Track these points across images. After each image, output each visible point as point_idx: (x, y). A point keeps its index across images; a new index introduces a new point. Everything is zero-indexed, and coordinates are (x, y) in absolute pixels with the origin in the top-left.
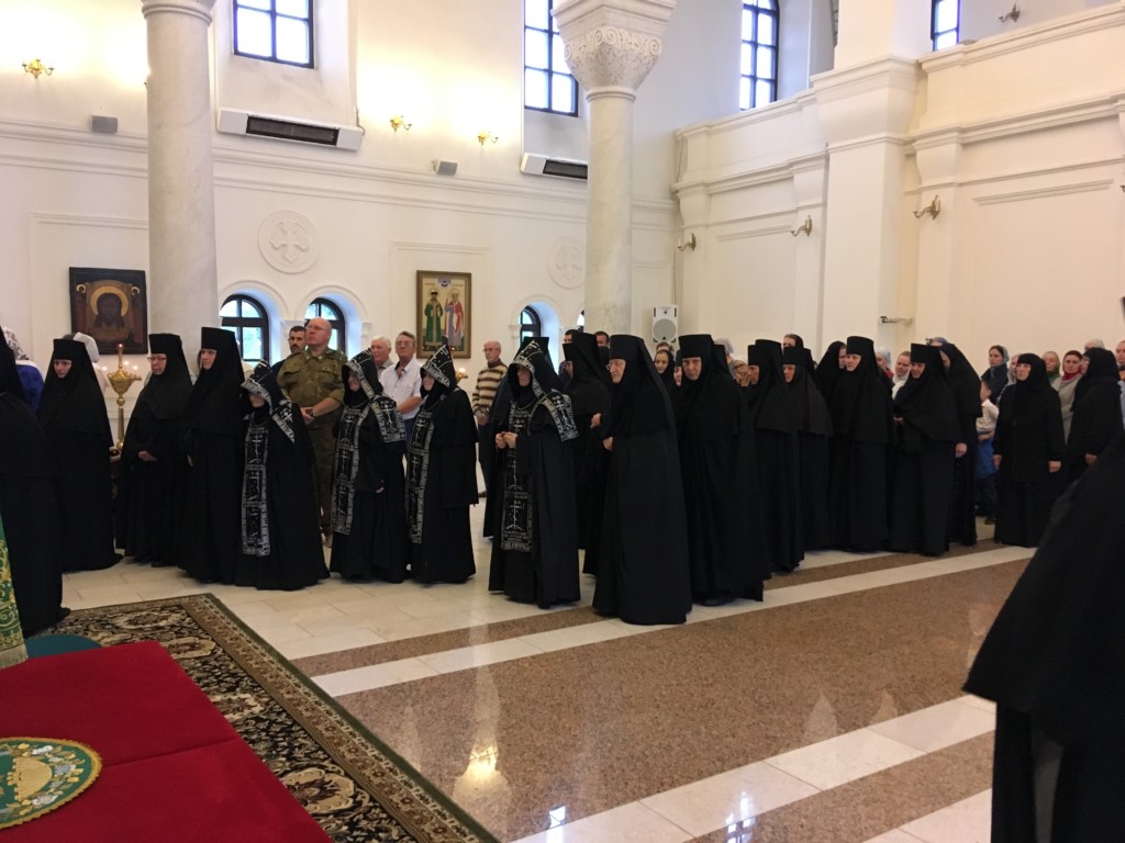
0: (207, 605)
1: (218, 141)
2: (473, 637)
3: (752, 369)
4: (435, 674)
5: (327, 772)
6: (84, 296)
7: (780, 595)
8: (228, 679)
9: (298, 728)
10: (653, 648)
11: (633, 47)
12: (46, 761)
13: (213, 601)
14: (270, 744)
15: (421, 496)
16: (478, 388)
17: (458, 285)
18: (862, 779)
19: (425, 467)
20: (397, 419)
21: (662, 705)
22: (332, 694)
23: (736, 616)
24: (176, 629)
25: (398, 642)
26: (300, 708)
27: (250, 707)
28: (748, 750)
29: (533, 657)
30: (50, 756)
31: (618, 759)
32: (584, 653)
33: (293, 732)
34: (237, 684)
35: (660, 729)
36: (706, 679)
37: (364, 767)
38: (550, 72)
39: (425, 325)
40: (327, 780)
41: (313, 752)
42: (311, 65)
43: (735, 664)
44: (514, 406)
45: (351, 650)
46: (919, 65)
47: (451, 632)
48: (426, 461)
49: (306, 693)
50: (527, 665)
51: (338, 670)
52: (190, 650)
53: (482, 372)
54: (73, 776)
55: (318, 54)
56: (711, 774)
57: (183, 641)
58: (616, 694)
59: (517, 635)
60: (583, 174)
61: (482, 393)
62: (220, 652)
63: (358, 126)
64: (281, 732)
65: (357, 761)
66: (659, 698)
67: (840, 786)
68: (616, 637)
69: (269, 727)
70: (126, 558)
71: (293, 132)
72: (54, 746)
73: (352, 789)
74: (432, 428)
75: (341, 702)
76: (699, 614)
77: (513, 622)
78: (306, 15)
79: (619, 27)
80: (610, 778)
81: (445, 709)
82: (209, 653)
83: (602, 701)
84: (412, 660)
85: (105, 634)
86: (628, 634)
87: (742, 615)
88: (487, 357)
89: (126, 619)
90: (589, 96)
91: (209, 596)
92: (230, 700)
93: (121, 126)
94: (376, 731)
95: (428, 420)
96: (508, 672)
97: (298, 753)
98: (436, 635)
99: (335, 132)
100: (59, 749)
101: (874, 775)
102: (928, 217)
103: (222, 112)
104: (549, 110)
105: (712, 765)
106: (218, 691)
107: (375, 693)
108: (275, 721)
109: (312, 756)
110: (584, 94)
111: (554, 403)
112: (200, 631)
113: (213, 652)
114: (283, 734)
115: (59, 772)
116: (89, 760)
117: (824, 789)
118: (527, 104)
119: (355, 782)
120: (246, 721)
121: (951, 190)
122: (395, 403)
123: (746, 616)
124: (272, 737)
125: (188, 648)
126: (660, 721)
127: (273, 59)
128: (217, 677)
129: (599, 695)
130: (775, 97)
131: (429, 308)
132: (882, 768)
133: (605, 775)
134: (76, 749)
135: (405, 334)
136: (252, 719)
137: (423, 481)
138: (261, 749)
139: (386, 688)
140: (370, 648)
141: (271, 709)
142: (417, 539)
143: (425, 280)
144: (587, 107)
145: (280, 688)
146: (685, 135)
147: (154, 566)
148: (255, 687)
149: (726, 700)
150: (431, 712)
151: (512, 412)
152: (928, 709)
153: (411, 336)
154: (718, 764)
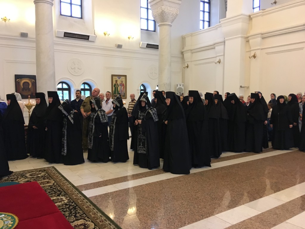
0: (52, 170)
1: (55, 39)
2: (128, 178)
3: (206, 101)
4: (118, 190)
5: (86, 221)
6: (19, 82)
7: (216, 165)
8: (58, 192)
9: (78, 207)
10: (180, 181)
11: (171, 11)
12: (2, 219)
13: (54, 169)
14: (70, 212)
15: (113, 137)
16: (129, 107)
17: (123, 78)
18: (244, 221)
19: (114, 129)
20: (106, 116)
21: (184, 199)
22: (88, 197)
23: (204, 171)
24: (43, 177)
25: (107, 180)
26: (78, 201)
27: (64, 201)
28: (210, 212)
29: (146, 184)
30: (3, 218)
31: (172, 216)
32: (161, 183)
33: (76, 208)
34: (60, 194)
35: (184, 206)
36: (196, 190)
37: (97, 219)
38: (148, 19)
39: (114, 90)
40: (86, 223)
41: (82, 215)
42: (81, 18)
43: (204, 186)
44: (140, 112)
45: (93, 183)
46: (250, 16)
47: (122, 177)
48: (114, 127)
49: (80, 196)
50: (144, 187)
51: (90, 189)
52: (47, 183)
53: (130, 103)
54: (10, 224)
55: (83, 15)
56: (199, 220)
57: (45, 181)
58: (170, 195)
59: (141, 178)
60: (157, 47)
61: (130, 108)
62: (55, 184)
63: (95, 35)
64: (73, 208)
65: (95, 217)
66: (183, 196)
67: (237, 223)
68: (170, 178)
69: (69, 207)
70: (30, 156)
71: (77, 36)
72: (5, 215)
73: (93, 226)
74: (116, 118)
75: (90, 199)
76: (193, 171)
77: (140, 174)
78: (80, 4)
79: (167, 6)
80: (170, 222)
81: (121, 201)
82: (53, 184)
83: (166, 198)
84: (111, 186)
85: (23, 179)
86: (173, 177)
87: (205, 171)
88: (131, 98)
89: (29, 174)
90: (158, 26)
91: (53, 167)
92: (58, 199)
93: (29, 35)
94: (101, 208)
95: (115, 116)
96: (139, 189)
97: (78, 215)
98: (118, 178)
99: (89, 36)
100: (6, 216)
101: (247, 220)
102: (253, 58)
103: (57, 31)
104: (147, 30)
105: (200, 217)
106: (55, 196)
107: (100, 196)
108: (71, 205)
109: (82, 216)
110: (157, 25)
111: (152, 111)
112: (50, 178)
113: (54, 184)
114: (73, 209)
115: (6, 223)
116: (15, 219)
117: (233, 224)
118: (142, 28)
119: (94, 224)
120: (62, 205)
121: (259, 51)
122: (105, 112)
123: (206, 171)
124: (70, 210)
125: (46, 183)
126: (184, 204)
127: (71, 16)
128: (54, 192)
129: (165, 196)
130: (209, 26)
131: (115, 85)
132: (249, 217)
133: (168, 221)
134: (12, 216)
135: (108, 92)
136: (64, 204)
137: (114, 133)
138: (67, 214)
139: (104, 194)
140: (99, 182)
141: (70, 201)
142: (112, 150)
143: (114, 77)
144: (158, 28)
145: (73, 195)
146: (185, 36)
147: (38, 158)
148: (66, 194)
149: (202, 197)
150: (116, 202)
151: (139, 114)
152: (261, 199)
153: (110, 93)
154: (201, 217)
